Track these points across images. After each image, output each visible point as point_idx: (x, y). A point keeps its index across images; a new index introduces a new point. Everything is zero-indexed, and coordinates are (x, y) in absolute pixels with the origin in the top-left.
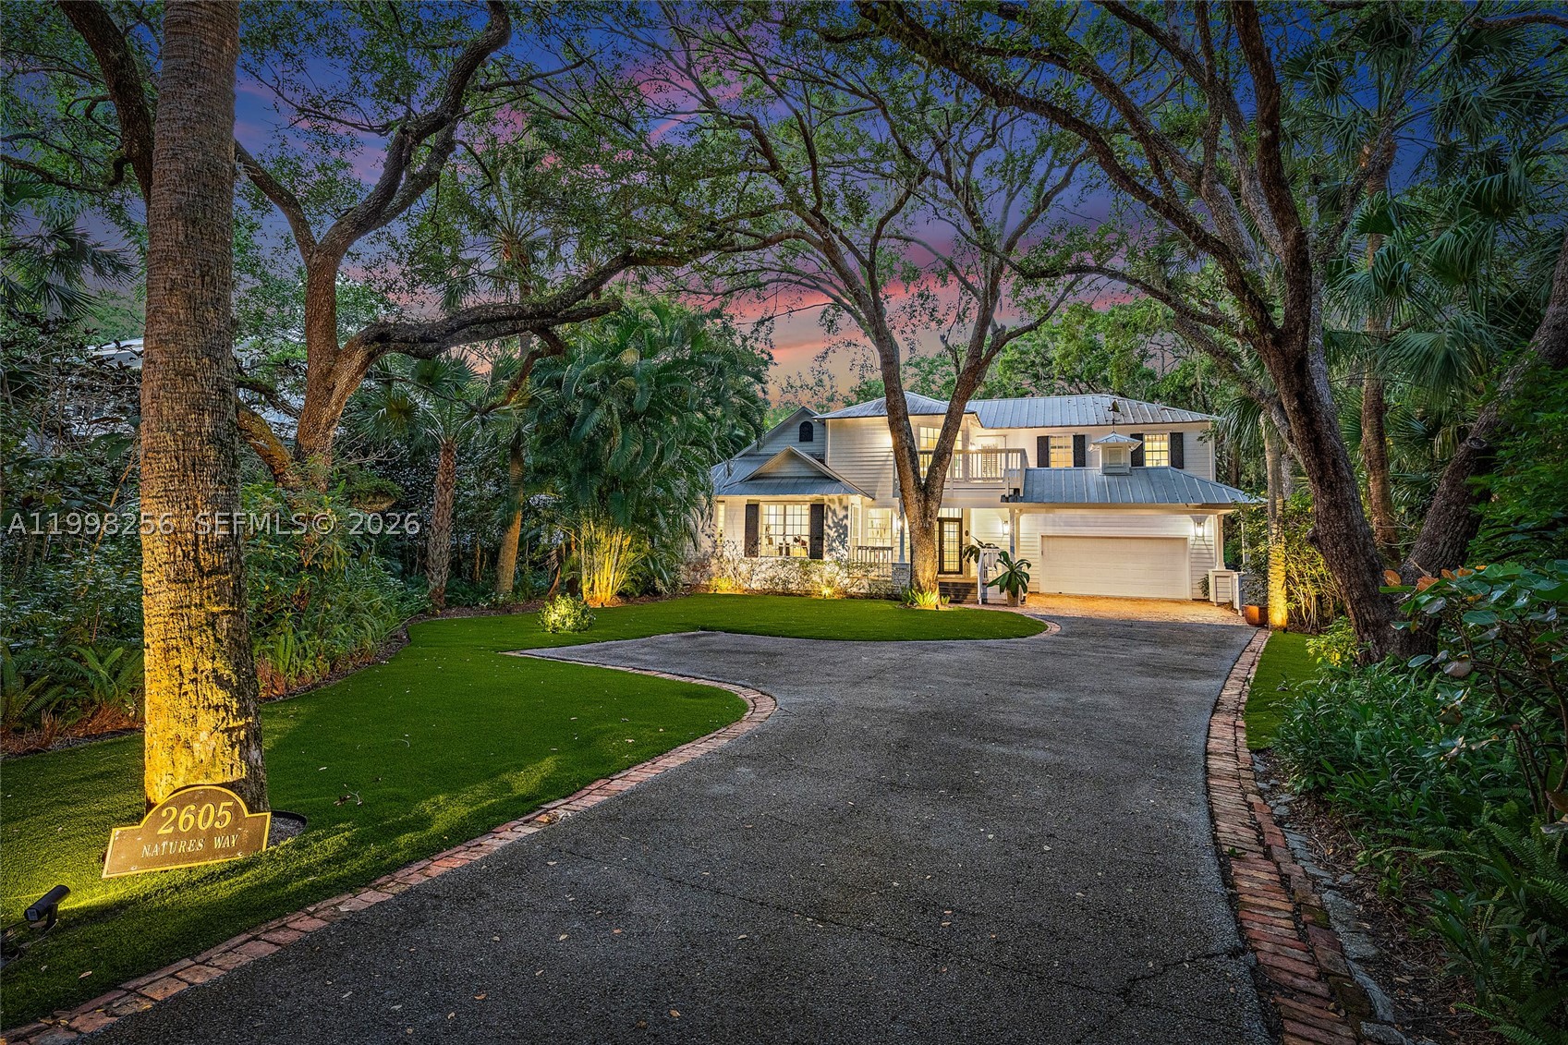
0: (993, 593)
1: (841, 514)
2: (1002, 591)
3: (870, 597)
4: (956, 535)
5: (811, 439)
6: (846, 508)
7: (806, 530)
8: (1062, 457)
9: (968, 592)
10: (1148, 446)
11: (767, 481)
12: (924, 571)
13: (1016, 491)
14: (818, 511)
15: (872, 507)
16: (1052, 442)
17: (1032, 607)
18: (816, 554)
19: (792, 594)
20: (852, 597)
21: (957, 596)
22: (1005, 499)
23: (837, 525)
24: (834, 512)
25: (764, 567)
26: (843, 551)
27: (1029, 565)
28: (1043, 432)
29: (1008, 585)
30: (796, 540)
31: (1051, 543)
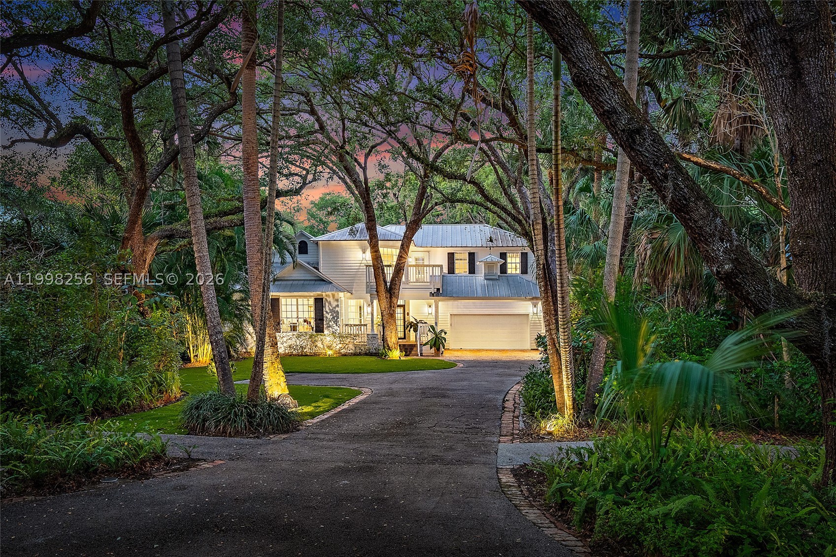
0: (427, 350)
1: (334, 304)
2: (431, 348)
3: (355, 354)
4: (402, 315)
5: (306, 253)
6: (337, 300)
7: (313, 315)
8: (462, 267)
9: (412, 349)
10: (509, 260)
11: (285, 283)
12: (391, 338)
13: (438, 289)
14: (319, 303)
15: (351, 298)
16: (456, 256)
17: (447, 356)
18: (319, 329)
19: (307, 355)
20: (345, 355)
21: (406, 353)
22: (432, 295)
23: (332, 311)
24: (330, 303)
25: (285, 339)
26: (336, 328)
27: (445, 333)
28: (451, 250)
29: (435, 345)
30: (305, 321)
31: (456, 318)
